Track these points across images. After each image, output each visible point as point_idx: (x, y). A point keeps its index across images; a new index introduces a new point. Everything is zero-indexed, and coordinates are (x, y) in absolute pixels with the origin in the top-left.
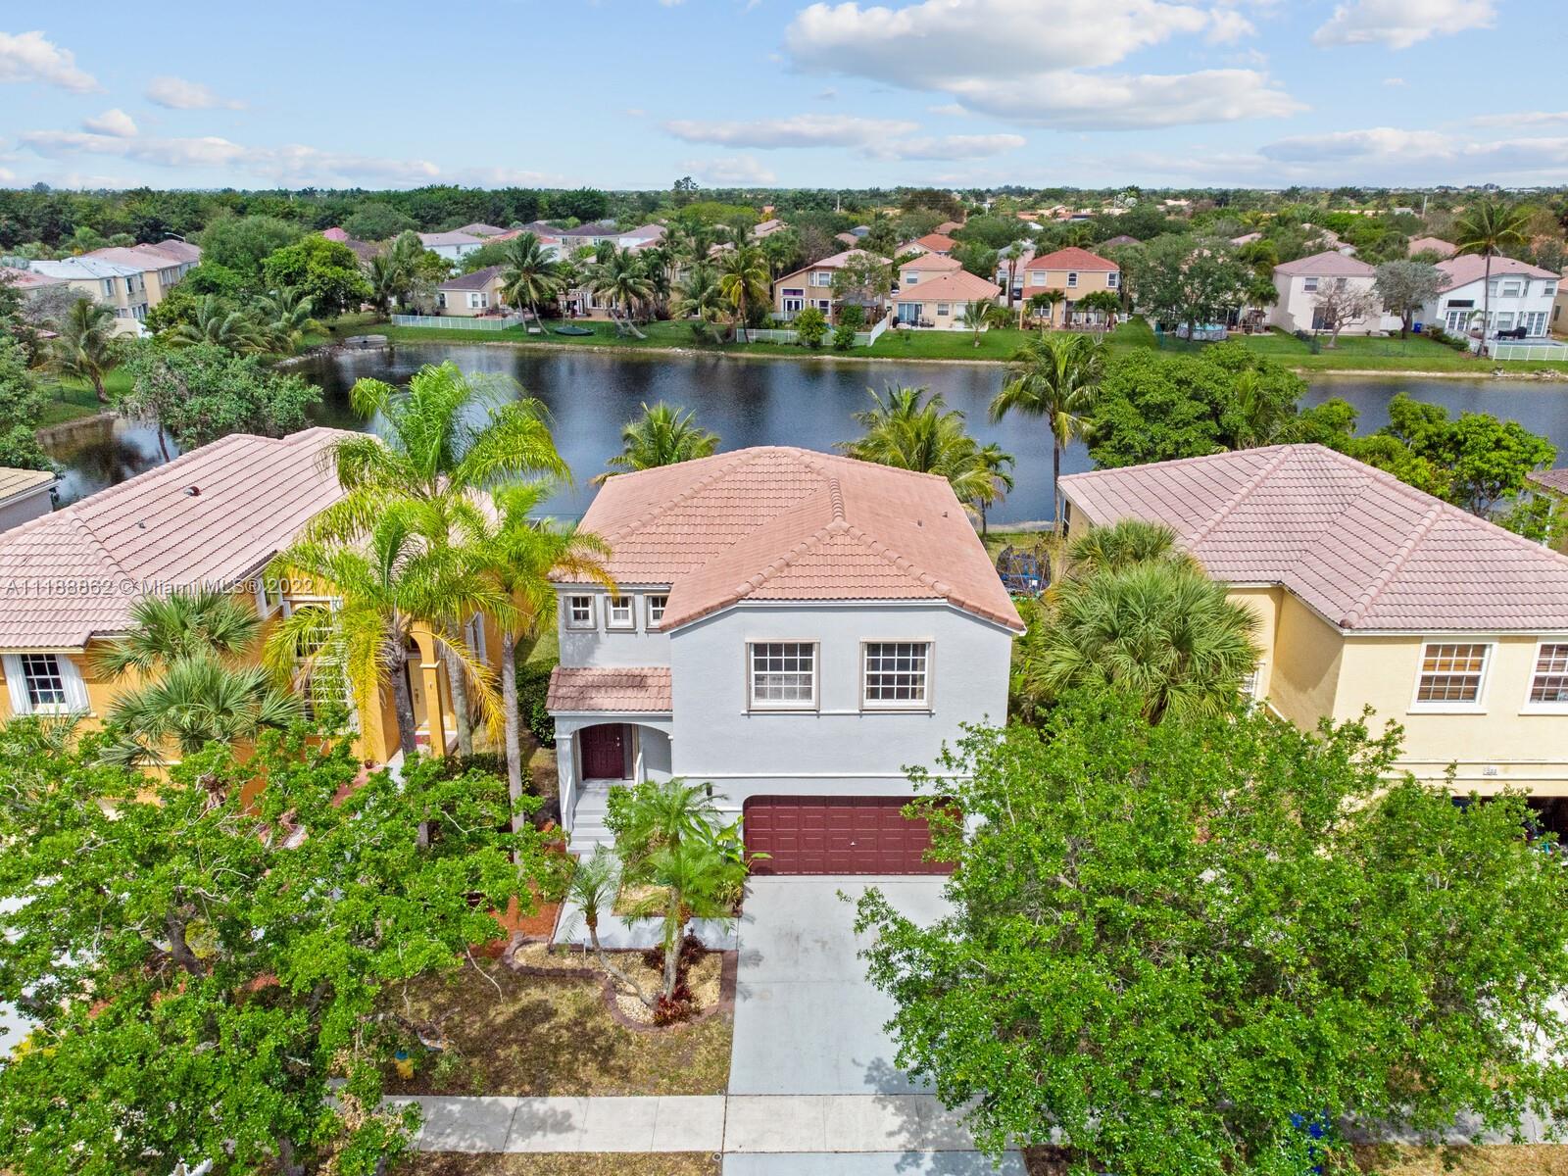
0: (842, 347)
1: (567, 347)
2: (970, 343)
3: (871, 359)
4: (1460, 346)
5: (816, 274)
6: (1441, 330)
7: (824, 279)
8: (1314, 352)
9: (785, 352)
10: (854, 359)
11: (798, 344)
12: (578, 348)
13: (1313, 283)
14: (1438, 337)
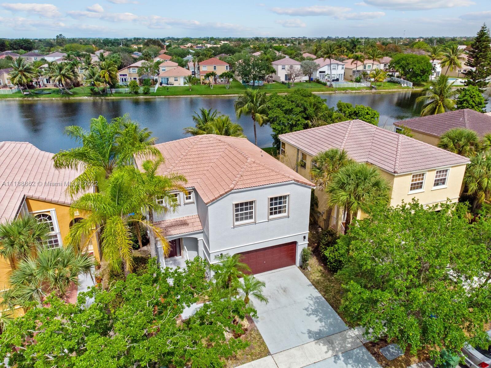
0: (146, 93)
1: (42, 99)
2: (188, 90)
3: (157, 97)
4: (325, 84)
5: (131, 69)
6: (319, 80)
7: (134, 70)
8: (289, 88)
9: (126, 96)
10: (151, 97)
11: (130, 93)
12: (47, 99)
13: (284, 67)
14: (318, 82)
